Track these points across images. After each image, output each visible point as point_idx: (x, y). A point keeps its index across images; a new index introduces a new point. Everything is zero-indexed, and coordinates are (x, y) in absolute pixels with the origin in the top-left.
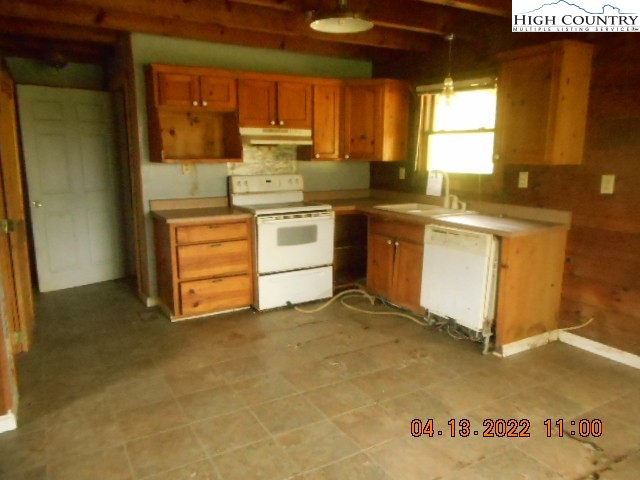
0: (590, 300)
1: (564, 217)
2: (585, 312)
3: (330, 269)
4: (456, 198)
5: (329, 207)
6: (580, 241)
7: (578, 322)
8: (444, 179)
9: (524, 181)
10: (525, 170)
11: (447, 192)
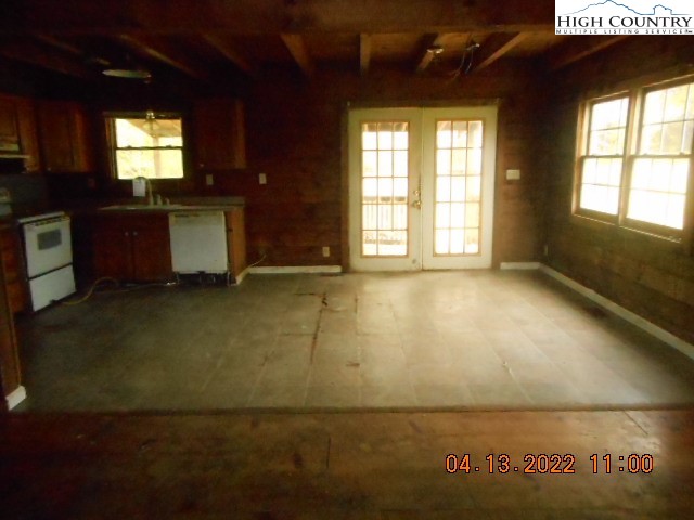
0: (263, 245)
1: (240, 200)
2: (262, 252)
3: (70, 268)
4: (159, 197)
5: (62, 213)
6: (250, 212)
7: (258, 258)
8: (147, 183)
9: (210, 180)
10: (210, 173)
11: (150, 194)
